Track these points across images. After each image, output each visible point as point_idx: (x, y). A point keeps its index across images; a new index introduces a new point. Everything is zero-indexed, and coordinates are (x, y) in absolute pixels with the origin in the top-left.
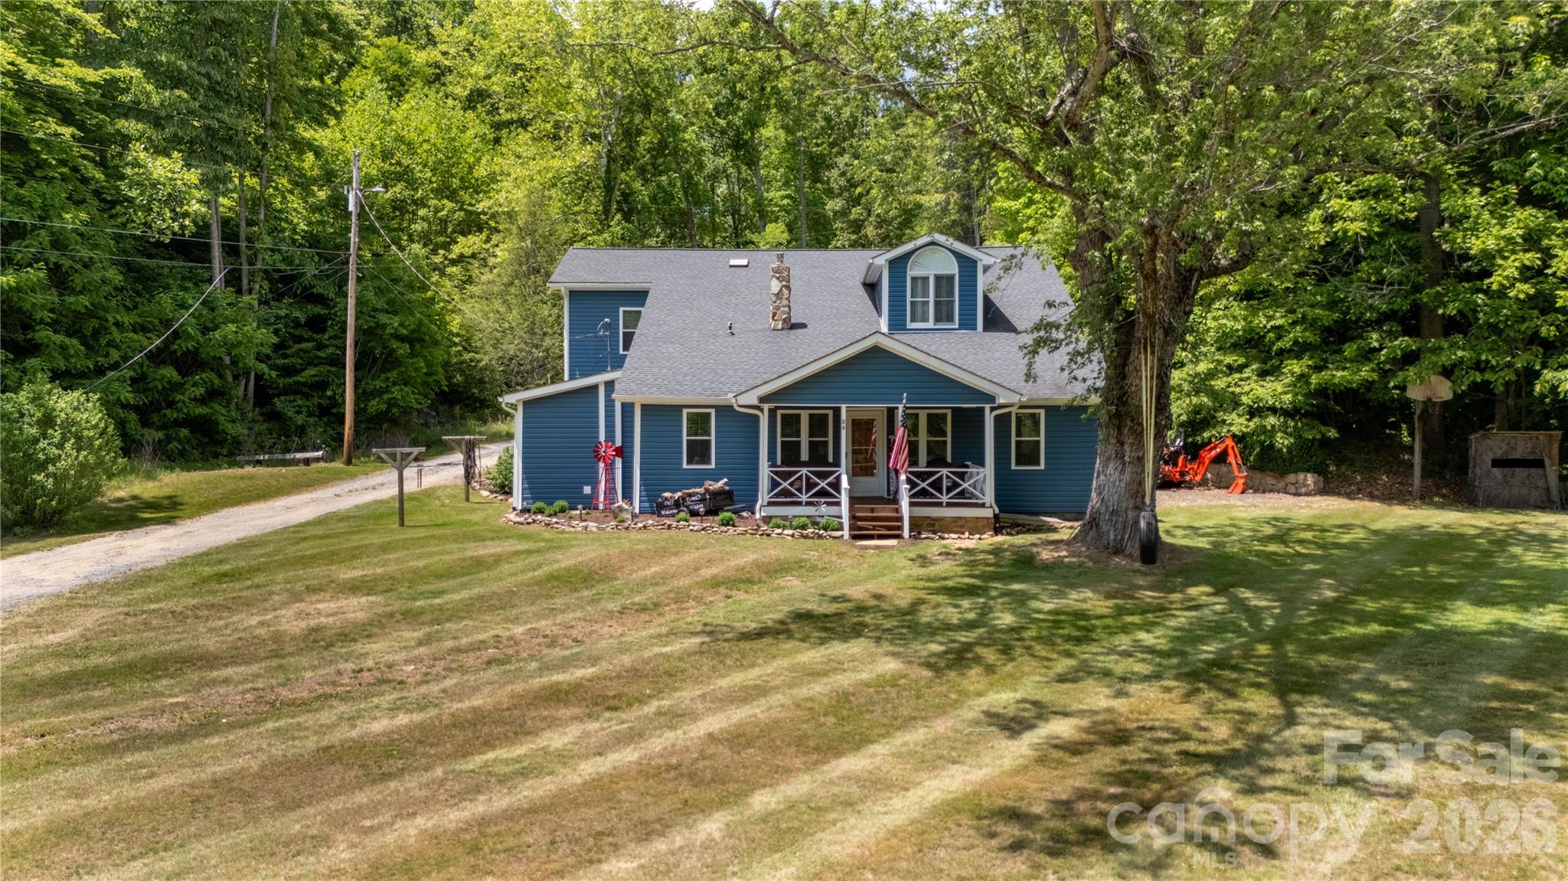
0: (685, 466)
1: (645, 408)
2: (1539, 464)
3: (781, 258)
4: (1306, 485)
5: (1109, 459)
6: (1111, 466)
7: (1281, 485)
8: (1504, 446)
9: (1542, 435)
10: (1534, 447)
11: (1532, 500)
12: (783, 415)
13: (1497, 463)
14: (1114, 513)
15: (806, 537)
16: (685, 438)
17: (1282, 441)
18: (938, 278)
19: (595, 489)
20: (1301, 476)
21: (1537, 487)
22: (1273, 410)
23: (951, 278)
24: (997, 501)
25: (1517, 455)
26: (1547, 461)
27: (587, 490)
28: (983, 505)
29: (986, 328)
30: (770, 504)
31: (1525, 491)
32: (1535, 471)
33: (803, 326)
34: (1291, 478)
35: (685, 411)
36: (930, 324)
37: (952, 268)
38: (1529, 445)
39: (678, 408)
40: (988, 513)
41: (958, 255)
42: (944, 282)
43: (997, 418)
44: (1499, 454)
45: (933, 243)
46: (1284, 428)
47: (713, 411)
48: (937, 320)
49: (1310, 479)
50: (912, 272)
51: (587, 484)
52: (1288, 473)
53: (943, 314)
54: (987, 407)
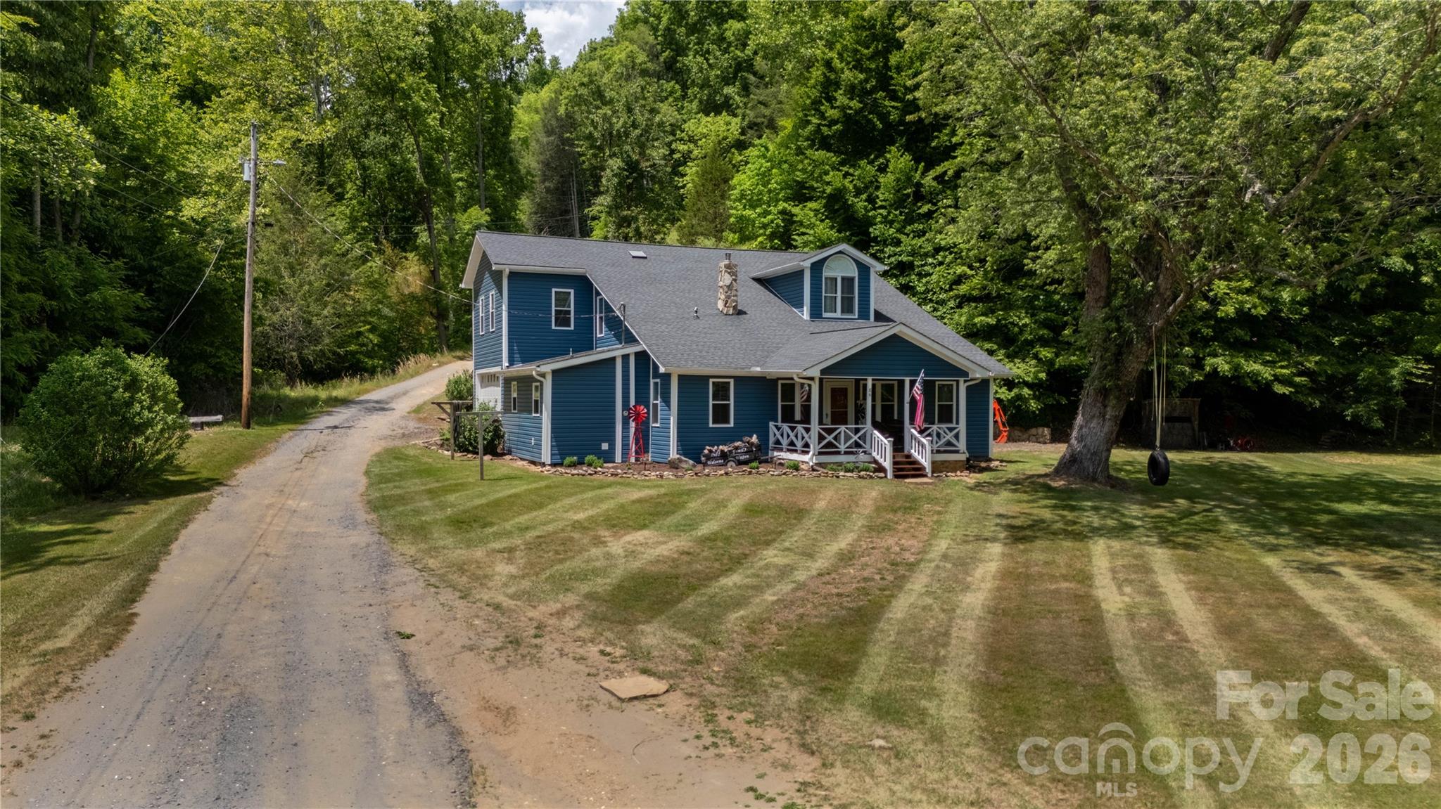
0: (711, 425)
1: (682, 378)
2: (1188, 420)
3: (728, 256)
4: (1043, 436)
5: (1093, 417)
6: (1095, 421)
7: (1025, 436)
8: (1169, 408)
9: (1189, 401)
10: (1185, 409)
12: (783, 385)
13: (1166, 420)
14: (1095, 454)
15: (862, 477)
16: (711, 402)
17: (1034, 405)
18: (843, 279)
19: (612, 446)
20: (1040, 430)
21: (1187, 436)
22: (1026, 384)
23: (852, 279)
24: (968, 449)
25: (1176, 414)
26: (1193, 418)
27: (605, 446)
28: (957, 452)
29: (875, 319)
30: (820, 453)
32: (1186, 425)
33: (745, 313)
34: (1033, 431)
35: (711, 380)
36: (838, 314)
37: (853, 272)
38: (1183, 408)
39: (706, 378)
40: (963, 457)
41: (859, 264)
42: (848, 282)
43: (968, 388)
44: (1166, 414)
45: (840, 252)
46: (1035, 397)
47: (732, 381)
48: (843, 312)
49: (1046, 431)
50: (827, 273)
51: (605, 441)
52: (1032, 427)
53: (847, 308)
54: (962, 380)
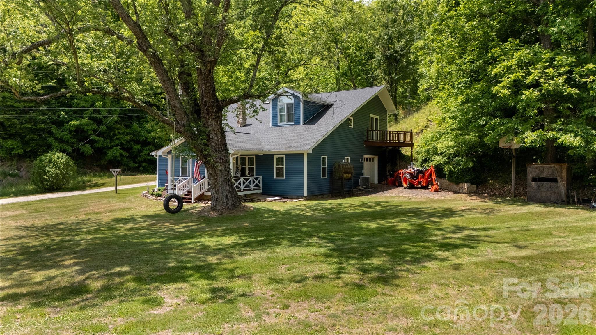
2: (555, 180)
4: (465, 189)
8: (537, 171)
9: (557, 166)
10: (553, 172)
11: (552, 199)
13: (534, 180)
18: (288, 105)
21: (555, 193)
25: (544, 175)
26: (559, 179)
29: (305, 123)
31: (548, 194)
32: (553, 184)
33: (249, 125)
34: (461, 185)
36: (285, 123)
37: (292, 101)
38: (550, 171)
41: (294, 96)
44: (535, 175)
45: (286, 92)
48: (288, 121)
49: (466, 186)
50: (279, 103)
52: (460, 183)
